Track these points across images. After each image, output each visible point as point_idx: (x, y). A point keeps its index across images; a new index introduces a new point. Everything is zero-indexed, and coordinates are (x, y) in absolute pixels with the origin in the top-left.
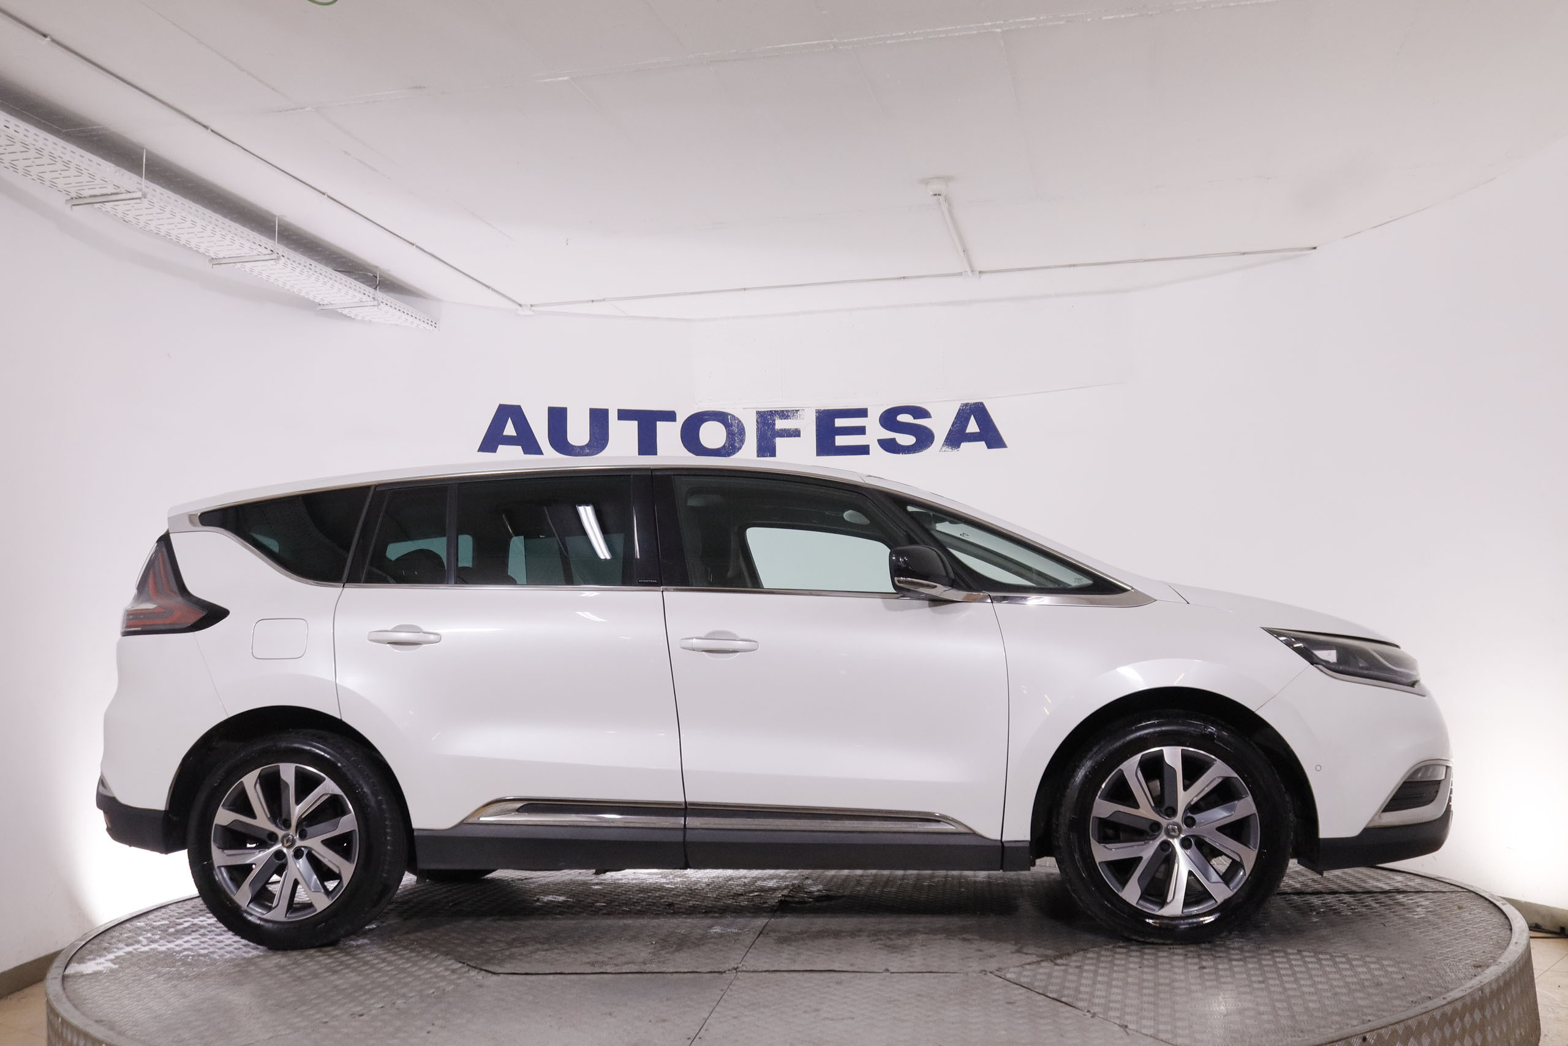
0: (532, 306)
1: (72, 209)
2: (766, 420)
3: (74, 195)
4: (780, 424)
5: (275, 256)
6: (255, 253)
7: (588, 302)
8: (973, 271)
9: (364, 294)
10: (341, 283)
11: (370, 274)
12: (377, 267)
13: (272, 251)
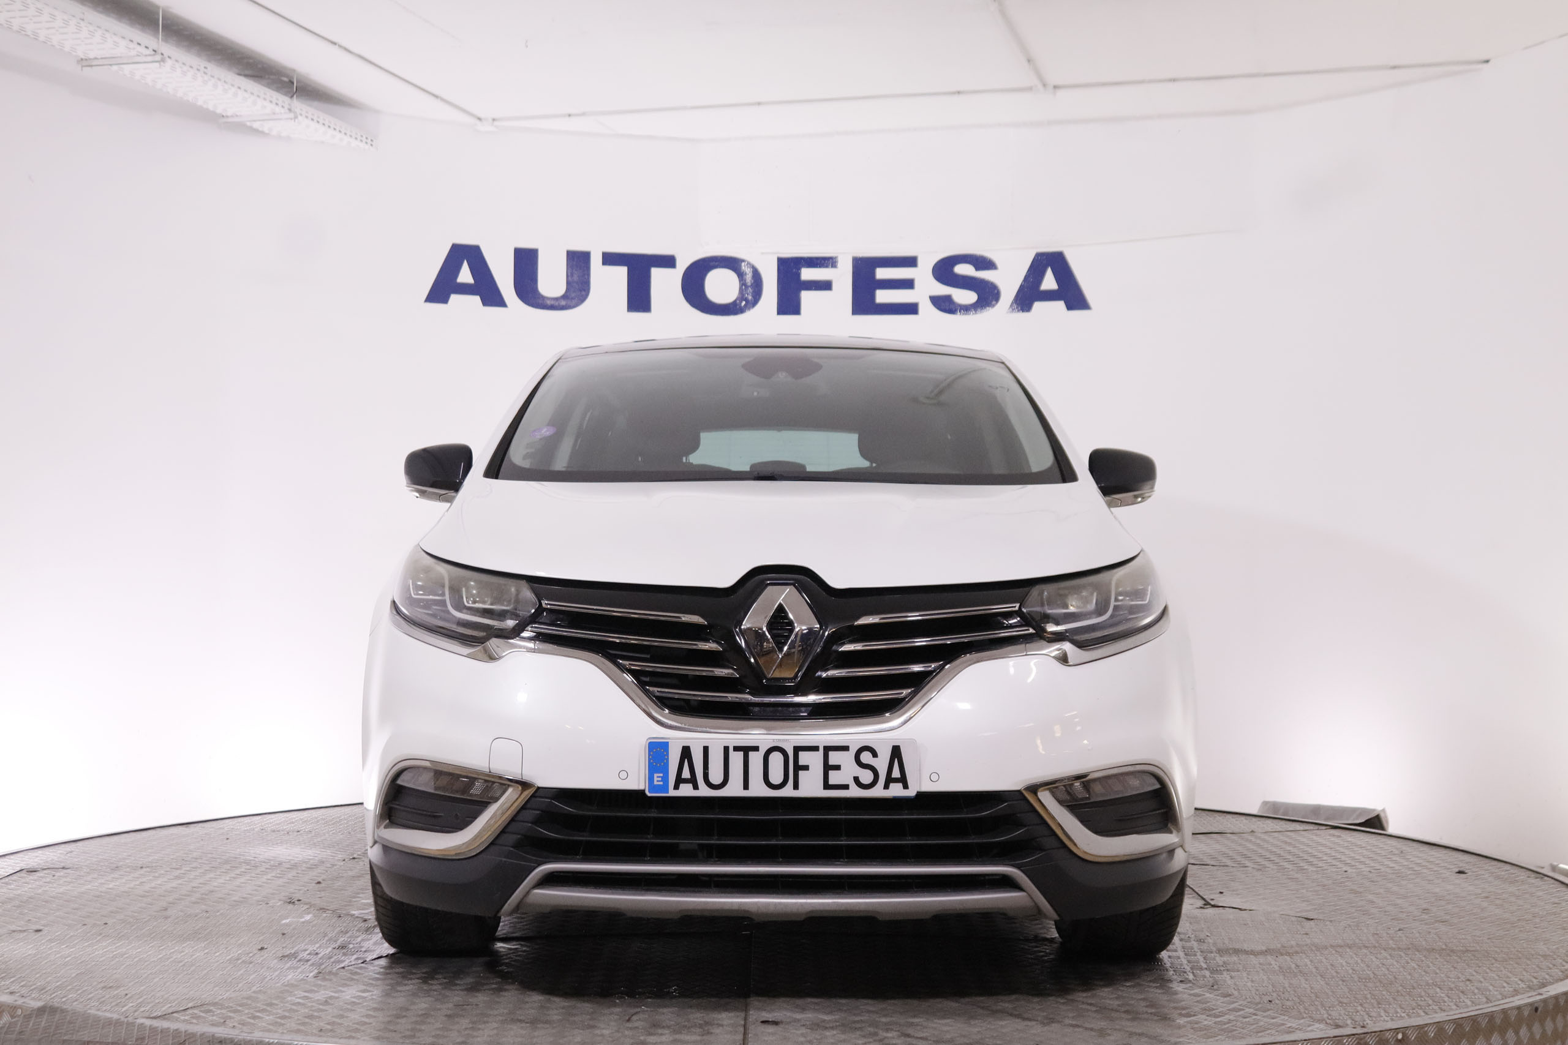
0: (494, 120)
2: (789, 268)
4: (808, 274)
5: (158, 57)
6: (133, 53)
7: (564, 116)
8: (1044, 85)
9: (277, 104)
10: (246, 91)
11: (285, 79)
12: (294, 71)
13: (154, 51)
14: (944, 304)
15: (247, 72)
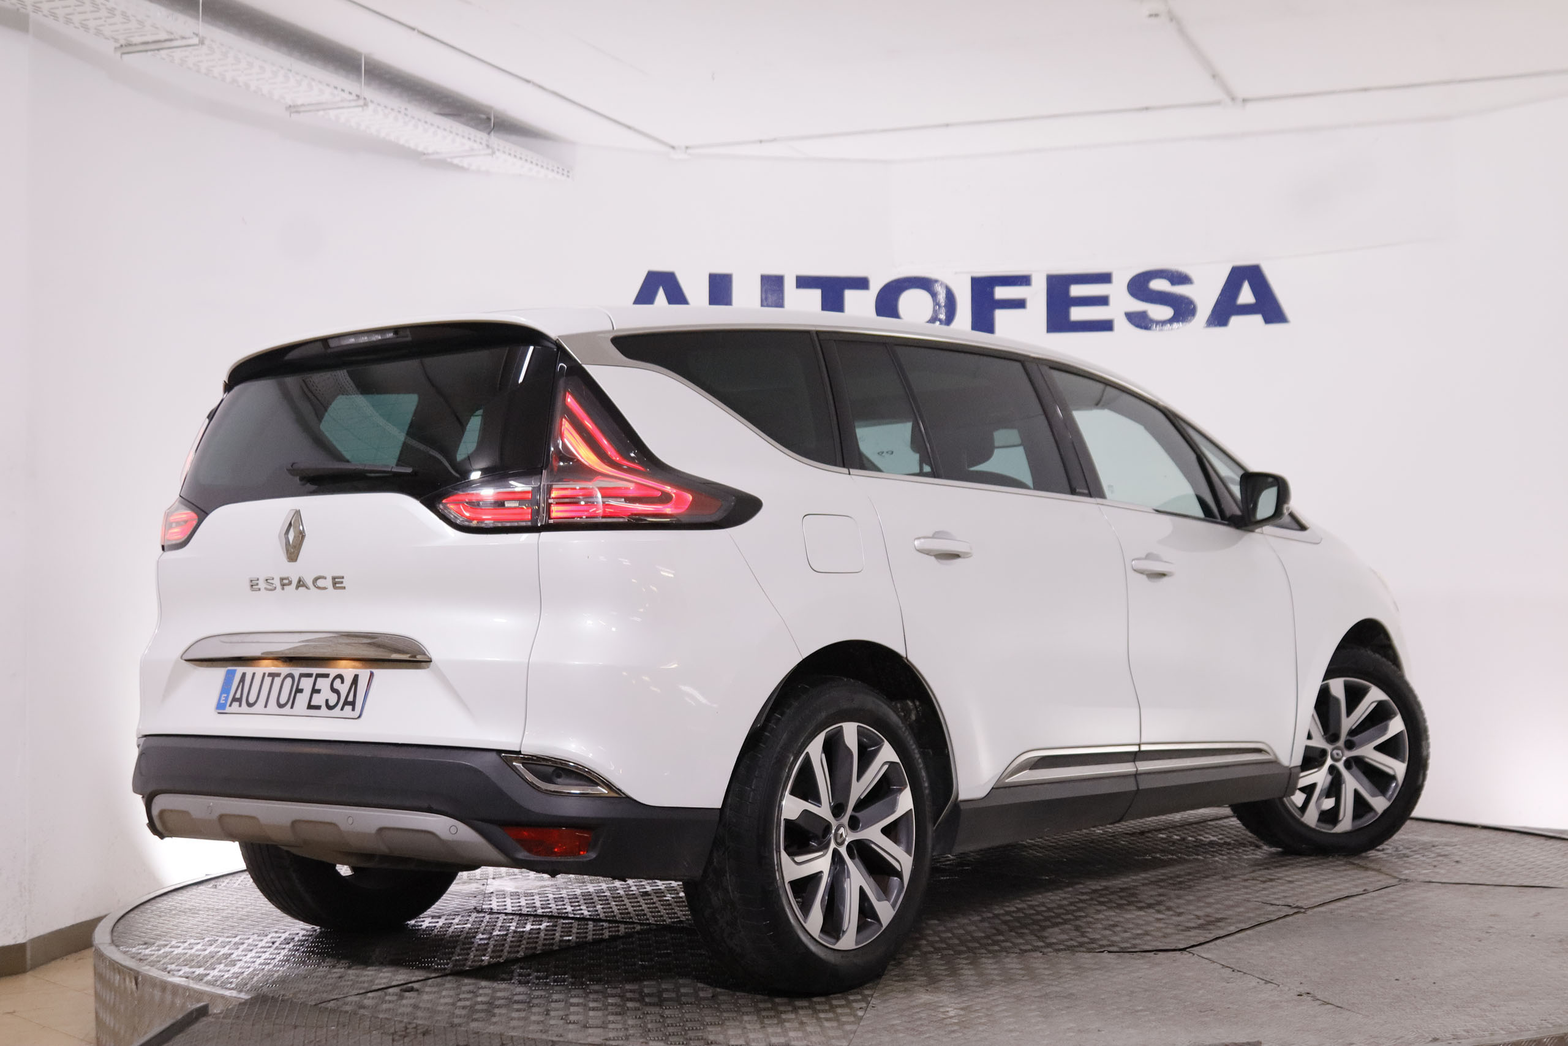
0: (687, 148)
1: (121, 57)
2: (983, 287)
3: (123, 42)
4: (1001, 293)
5: (361, 102)
6: (337, 99)
7: (754, 142)
8: (1233, 99)
9: (475, 141)
10: (445, 130)
11: (483, 116)
12: (491, 108)
13: (358, 96)
14: (1140, 321)
15: (447, 111)
